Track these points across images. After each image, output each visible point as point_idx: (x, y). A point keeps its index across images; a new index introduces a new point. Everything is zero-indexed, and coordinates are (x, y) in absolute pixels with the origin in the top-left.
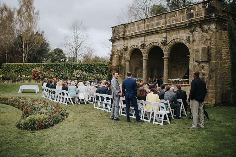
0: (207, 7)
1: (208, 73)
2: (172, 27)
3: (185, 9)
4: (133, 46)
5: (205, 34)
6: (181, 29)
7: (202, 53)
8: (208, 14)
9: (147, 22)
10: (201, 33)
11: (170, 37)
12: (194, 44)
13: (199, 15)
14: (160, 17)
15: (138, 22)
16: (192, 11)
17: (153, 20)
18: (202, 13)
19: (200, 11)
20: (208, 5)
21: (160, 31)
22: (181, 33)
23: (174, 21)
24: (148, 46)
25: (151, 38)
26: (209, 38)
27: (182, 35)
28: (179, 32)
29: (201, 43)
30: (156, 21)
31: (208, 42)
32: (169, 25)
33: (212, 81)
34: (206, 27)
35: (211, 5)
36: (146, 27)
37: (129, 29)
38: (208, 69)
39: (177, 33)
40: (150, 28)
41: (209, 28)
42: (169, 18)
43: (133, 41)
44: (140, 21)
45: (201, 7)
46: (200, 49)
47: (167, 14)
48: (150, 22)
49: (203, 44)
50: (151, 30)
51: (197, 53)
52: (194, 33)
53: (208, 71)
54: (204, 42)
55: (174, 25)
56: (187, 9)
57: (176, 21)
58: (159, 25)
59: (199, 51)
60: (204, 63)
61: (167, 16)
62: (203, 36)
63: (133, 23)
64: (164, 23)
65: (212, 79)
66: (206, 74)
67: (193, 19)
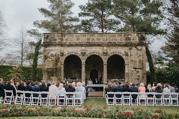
0: (140, 36)
1: (142, 75)
2: (112, 43)
3: (123, 34)
4: (71, 53)
5: (139, 52)
6: (120, 46)
7: (139, 63)
8: (141, 41)
9: (88, 36)
10: (136, 51)
11: (110, 50)
12: (131, 57)
13: (134, 40)
14: (101, 35)
15: (78, 34)
16: (130, 36)
17: (94, 36)
18: (136, 39)
19: (135, 37)
20: (141, 35)
21: (102, 45)
22: (119, 48)
23: (114, 40)
24: (89, 54)
25: (91, 49)
26: (142, 54)
27: (120, 50)
28: (117, 48)
29: (136, 57)
30: (97, 37)
31: (141, 57)
32: (110, 42)
33: (144, 80)
34: (140, 48)
35: (142, 36)
36: (86, 39)
37: (66, 38)
38: (141, 73)
39: (116, 48)
40: (91, 41)
41: (142, 48)
42: (109, 37)
43: (71, 49)
44: (80, 34)
45: (136, 35)
46: (137, 60)
47: (107, 34)
48: (90, 37)
49: (137, 57)
50: (91, 42)
51: (135, 63)
52: (131, 50)
53: (142, 74)
54: (138, 56)
55: (114, 42)
56: (124, 34)
57: (115, 40)
58: (100, 40)
59: (137, 62)
60: (138, 69)
61: (107, 35)
62: (137, 53)
63: (71, 34)
64: (105, 40)
65: (144, 79)
66: (140, 76)
67: (130, 41)
